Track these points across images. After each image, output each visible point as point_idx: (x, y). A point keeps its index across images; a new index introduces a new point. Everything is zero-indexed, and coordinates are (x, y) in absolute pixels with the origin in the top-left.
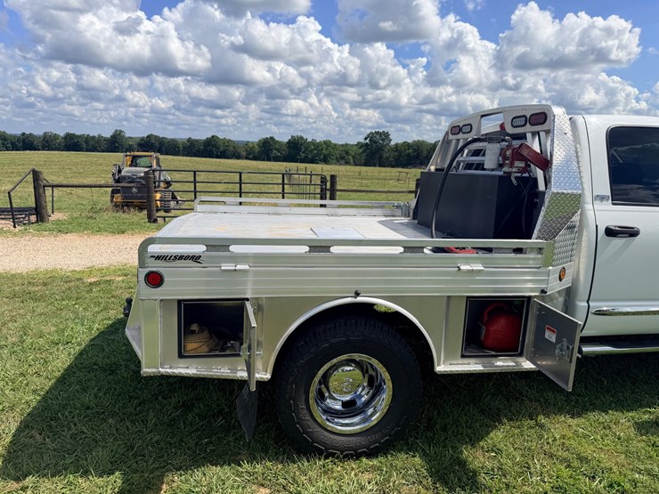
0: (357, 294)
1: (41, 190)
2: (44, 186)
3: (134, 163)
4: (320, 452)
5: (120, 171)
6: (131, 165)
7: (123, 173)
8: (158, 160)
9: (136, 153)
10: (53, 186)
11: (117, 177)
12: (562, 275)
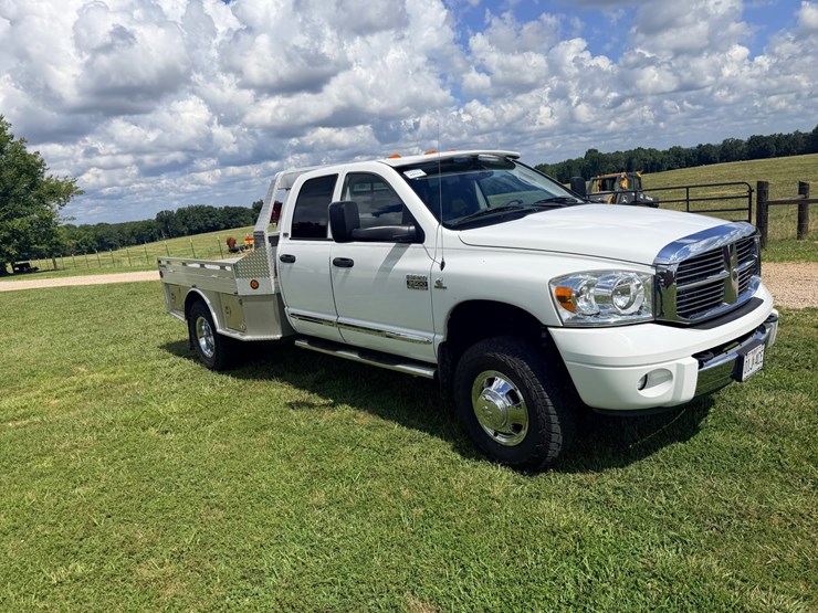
0: (194, 287)
4: (202, 362)
12: (255, 285)
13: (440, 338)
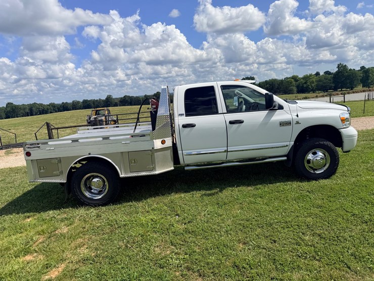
0: (89, 154)
1: (51, 131)
2: (52, 129)
3: (97, 113)
4: (87, 205)
5: (90, 118)
6: (95, 115)
7: (91, 119)
8: (109, 110)
9: (98, 109)
10: (57, 129)
11: (89, 121)
12: (163, 142)
13: (292, 143)
